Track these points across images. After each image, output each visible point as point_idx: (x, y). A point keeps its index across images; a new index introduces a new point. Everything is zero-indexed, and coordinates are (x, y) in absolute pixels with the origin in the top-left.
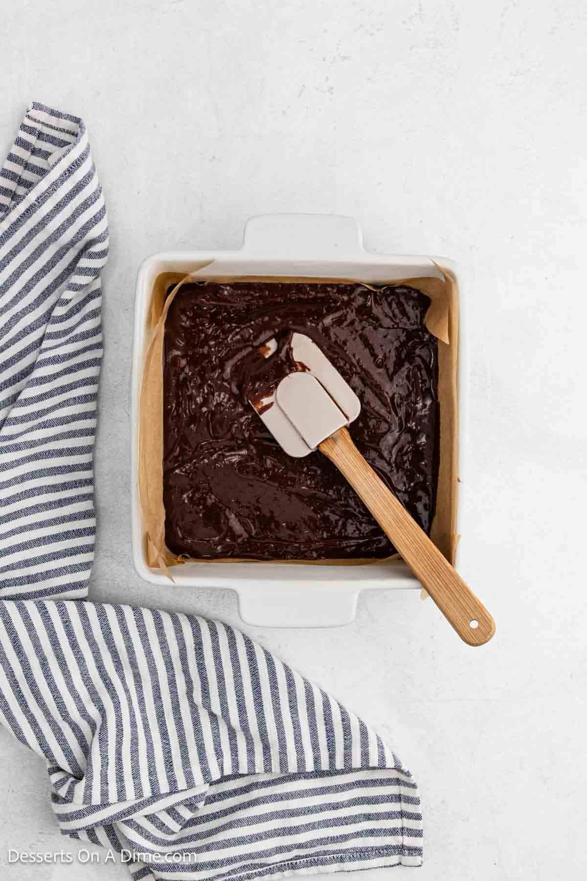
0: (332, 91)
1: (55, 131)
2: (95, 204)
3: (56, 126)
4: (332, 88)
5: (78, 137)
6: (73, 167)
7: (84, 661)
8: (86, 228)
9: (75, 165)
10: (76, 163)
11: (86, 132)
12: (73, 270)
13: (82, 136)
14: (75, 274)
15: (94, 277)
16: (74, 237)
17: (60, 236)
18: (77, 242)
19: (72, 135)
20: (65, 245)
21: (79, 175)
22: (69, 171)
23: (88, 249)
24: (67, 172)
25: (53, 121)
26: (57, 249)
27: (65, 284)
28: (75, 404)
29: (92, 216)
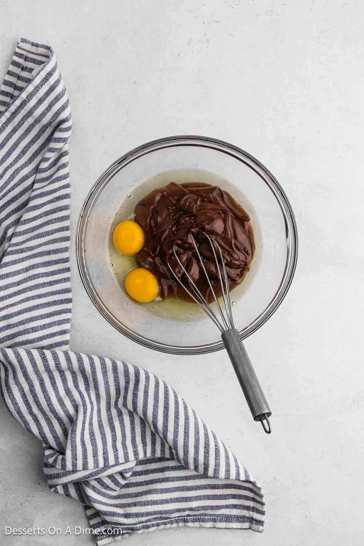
0: (208, 42)
1: (35, 55)
2: (63, 98)
3: (36, 52)
4: (209, 40)
5: (50, 58)
6: (48, 76)
7: (67, 381)
8: (58, 113)
9: (49, 75)
10: (50, 73)
11: (54, 55)
12: (51, 140)
13: (52, 57)
14: (52, 142)
15: (64, 143)
16: (51, 119)
17: (42, 119)
18: (52, 122)
19: (46, 57)
20: (45, 125)
21: (52, 81)
22: (45, 78)
23: (60, 126)
24: (45, 79)
25: (34, 49)
26: (41, 127)
27: (46, 148)
28: (56, 222)
29: (61, 106)
